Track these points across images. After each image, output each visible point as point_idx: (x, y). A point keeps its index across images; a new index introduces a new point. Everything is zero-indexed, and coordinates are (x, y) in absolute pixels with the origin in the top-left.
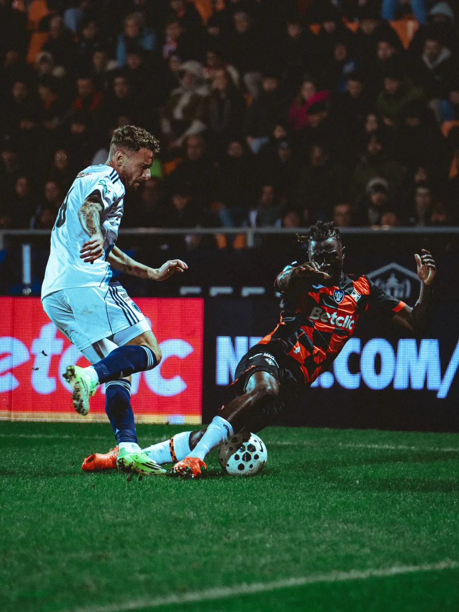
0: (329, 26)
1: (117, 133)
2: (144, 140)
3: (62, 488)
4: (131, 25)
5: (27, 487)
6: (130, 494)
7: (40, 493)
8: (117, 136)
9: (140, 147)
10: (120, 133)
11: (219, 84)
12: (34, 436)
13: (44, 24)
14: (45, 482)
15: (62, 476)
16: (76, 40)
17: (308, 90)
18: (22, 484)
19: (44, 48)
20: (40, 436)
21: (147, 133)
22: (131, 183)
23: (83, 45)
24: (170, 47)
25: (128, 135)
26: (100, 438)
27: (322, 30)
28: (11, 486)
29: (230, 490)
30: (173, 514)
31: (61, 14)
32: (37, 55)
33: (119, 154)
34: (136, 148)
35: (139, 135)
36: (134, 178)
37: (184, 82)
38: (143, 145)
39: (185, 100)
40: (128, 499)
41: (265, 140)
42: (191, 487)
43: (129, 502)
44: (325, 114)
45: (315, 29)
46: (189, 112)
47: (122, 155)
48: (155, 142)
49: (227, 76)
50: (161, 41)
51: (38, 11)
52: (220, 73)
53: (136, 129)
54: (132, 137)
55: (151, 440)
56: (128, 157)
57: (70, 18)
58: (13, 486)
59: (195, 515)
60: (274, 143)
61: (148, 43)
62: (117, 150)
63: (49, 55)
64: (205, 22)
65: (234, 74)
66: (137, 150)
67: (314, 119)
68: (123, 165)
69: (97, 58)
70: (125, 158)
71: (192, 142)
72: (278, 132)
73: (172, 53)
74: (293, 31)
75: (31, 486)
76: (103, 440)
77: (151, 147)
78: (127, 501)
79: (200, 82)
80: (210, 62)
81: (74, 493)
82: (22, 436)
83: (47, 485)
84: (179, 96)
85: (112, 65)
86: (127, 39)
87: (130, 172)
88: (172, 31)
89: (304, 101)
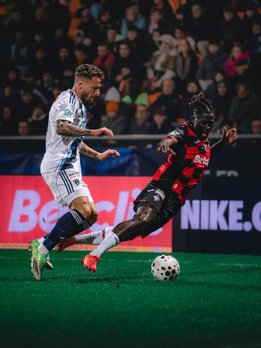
0: (249, 13)
1: (78, 69)
2: (94, 72)
3: (90, 290)
4: (130, 14)
5: (69, 290)
6: (130, 294)
7: (76, 293)
8: (79, 71)
9: (92, 77)
10: (80, 69)
11: (183, 48)
12: (72, 259)
13: (79, 13)
14: (79, 286)
15: (89, 283)
16: (98, 23)
17: (236, 52)
18: (66, 288)
19: (79, 27)
20: (76, 259)
21: (96, 68)
22: (88, 98)
23: (102, 26)
24: (154, 26)
25: (84, 70)
26: (112, 260)
27: (245, 16)
28: (59, 288)
29: (190, 292)
30: (156, 306)
31: (89, 7)
32: (74, 32)
33: (80, 82)
34: (90, 77)
35: (91, 69)
36: (90, 95)
37: (162, 47)
38: (94, 75)
39: (162, 59)
40: (129, 297)
41: (210, 82)
42: (167, 291)
43: (129, 299)
44: (246, 66)
45: (241, 15)
46: (165, 65)
47: (82, 82)
48: (100, 73)
49: (188, 44)
50: (148, 23)
51: (75, 6)
52: (183, 42)
53: (89, 66)
54: (87, 71)
55: (142, 261)
56: (86, 83)
57: (94, 10)
58: (60, 289)
59: (169, 307)
60: (215, 83)
61: (140, 24)
62: (79, 80)
63: (81, 32)
64: (174, 12)
65: (192, 42)
66: (91, 78)
67: (240, 69)
68: (83, 88)
69: (110, 34)
70: (84, 83)
71: (166, 83)
72: (219, 77)
73: (155, 30)
74: (228, 16)
75: (71, 289)
76: (113, 262)
77: (99, 76)
78: (128, 298)
79: (171, 47)
80: (177, 35)
81: (97, 293)
82: (65, 259)
83: (81, 289)
84: (158, 56)
85: (119, 38)
86: (128, 22)
87: (87, 92)
88: (155, 17)
89: (234, 59)
